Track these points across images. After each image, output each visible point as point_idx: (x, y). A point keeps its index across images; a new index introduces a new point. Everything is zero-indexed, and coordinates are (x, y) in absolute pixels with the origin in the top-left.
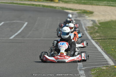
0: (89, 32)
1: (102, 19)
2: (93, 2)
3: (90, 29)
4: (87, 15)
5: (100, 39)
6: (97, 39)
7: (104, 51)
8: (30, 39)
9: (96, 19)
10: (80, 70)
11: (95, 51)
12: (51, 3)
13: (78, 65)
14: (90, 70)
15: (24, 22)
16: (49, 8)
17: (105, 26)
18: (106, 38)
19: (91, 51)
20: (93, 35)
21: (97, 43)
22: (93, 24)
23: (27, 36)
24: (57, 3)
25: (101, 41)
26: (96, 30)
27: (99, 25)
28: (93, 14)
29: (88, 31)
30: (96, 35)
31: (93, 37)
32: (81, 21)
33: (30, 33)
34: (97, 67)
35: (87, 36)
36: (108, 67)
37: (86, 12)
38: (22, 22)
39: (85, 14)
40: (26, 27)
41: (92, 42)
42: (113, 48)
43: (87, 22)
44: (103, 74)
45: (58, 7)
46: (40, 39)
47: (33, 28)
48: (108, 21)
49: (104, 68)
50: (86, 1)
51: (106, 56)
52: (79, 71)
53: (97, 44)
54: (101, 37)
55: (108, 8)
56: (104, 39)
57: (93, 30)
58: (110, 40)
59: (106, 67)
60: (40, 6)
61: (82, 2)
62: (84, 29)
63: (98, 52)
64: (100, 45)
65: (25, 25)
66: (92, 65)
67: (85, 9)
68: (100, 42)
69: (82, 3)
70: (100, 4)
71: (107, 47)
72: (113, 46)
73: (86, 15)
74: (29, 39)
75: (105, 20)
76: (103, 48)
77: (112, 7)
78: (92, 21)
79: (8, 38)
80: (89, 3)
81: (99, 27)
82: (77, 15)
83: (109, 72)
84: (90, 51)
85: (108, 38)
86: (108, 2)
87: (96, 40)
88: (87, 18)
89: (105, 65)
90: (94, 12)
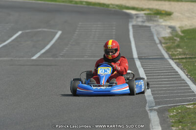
0: (165, 47)
1: (186, 25)
3: (167, 41)
4: (162, 18)
5: (183, 58)
6: (178, 59)
7: (190, 78)
8: (67, 59)
9: (176, 24)
10: (151, 110)
11: (175, 78)
13: (146, 103)
14: (166, 110)
15: (56, 31)
16: (98, 7)
17: (192, 35)
18: (193, 56)
19: (170, 78)
20: (172, 52)
21: (178, 65)
22: (171, 33)
23: (61, 54)
25: (184, 61)
26: (176, 43)
27: (182, 35)
28: (172, 16)
29: (163, 45)
30: (176, 52)
31: (171, 54)
32: (152, 28)
33: (67, 49)
34: (179, 105)
35: (162, 54)
37: (159, 13)
38: (53, 30)
39: (158, 16)
40: (59, 38)
41: (170, 64)
43: (161, 29)
44: (188, 117)
45: (113, 5)
46: (83, 59)
47: (72, 41)
49: (190, 106)
51: (193, 87)
52: (149, 111)
53: (179, 67)
54: (185, 54)
56: (190, 58)
57: (173, 43)
59: (194, 104)
60: (82, 4)
62: (157, 41)
63: (180, 80)
64: (184, 67)
65: (57, 36)
67: (157, 7)
68: (183, 62)
73: (160, 18)
74: (64, 59)
75: (191, 26)
76: (189, 72)
78: (170, 27)
79: (29, 59)
81: (181, 38)
82: (145, 18)
84: (168, 78)
87: (176, 59)
88: (161, 22)
89: (193, 101)
90: (173, 13)
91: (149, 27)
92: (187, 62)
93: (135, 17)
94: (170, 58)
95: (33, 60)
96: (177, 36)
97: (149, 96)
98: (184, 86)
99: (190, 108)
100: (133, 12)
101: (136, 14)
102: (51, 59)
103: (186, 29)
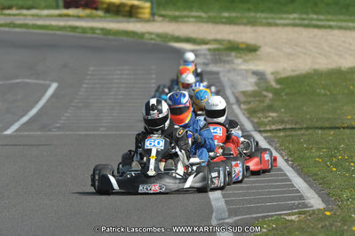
0: (245, 110)
1: (284, 69)
2: (258, 15)
3: (250, 99)
4: (240, 57)
5: (279, 130)
6: (271, 131)
7: (292, 166)
9: (266, 67)
12: (128, 22)
13: (212, 211)
15: (47, 82)
16: (125, 38)
17: (295, 88)
18: (297, 126)
20: (260, 118)
21: (270, 142)
22: (257, 84)
23: (58, 125)
24: (147, 21)
25: (282, 134)
26: (267, 102)
27: (278, 87)
28: (258, 53)
29: (242, 106)
30: (266, 118)
31: (257, 123)
32: (221, 75)
33: (67, 115)
34: (272, 216)
36: (304, 213)
37: (234, 48)
38: (42, 82)
39: (233, 54)
40: (53, 96)
42: (319, 157)
43: (239, 78)
45: (150, 33)
46: (96, 133)
47: (76, 101)
48: (304, 72)
49: (293, 218)
50: (234, 15)
51: (299, 182)
53: (271, 145)
54: (282, 122)
55: (305, 34)
56: (292, 129)
57: (260, 101)
58: (310, 131)
59: (300, 213)
61: (224, 17)
62: (232, 99)
64: (281, 146)
65: (50, 92)
66: (257, 210)
67: (231, 37)
68: (279, 137)
69: (224, 20)
70: (278, 21)
71: (301, 154)
72: (319, 149)
73: (237, 57)
75: (293, 71)
76: (289, 156)
77: (316, 31)
78: (255, 73)
80: (245, 21)
81: (276, 93)
82: (209, 57)
83: (310, 230)
85: (305, 126)
86: (304, 16)
87: (267, 131)
88: (239, 65)
89: (297, 207)
90: (260, 47)
91: (217, 73)
92: (286, 136)
94: (256, 130)
95: (7, 136)
96: (268, 89)
97: (217, 199)
99: (292, 221)
100: (187, 46)
102: (39, 133)
103: (283, 75)
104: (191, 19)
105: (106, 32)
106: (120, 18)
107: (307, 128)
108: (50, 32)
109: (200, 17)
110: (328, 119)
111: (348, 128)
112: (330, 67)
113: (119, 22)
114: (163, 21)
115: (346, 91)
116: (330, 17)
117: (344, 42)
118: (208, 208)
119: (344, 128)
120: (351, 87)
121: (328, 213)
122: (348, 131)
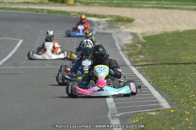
0: (127, 54)
1: (148, 31)
2: (133, 2)
3: (129, 48)
4: (124, 25)
5: (145, 65)
6: (140, 65)
7: (152, 85)
8: (28, 67)
9: (138, 31)
10: (113, 118)
12: (61, 6)
14: (129, 117)
15: (18, 39)
16: (60, 15)
17: (154, 42)
18: (155, 63)
20: (134, 59)
22: (133, 40)
23: (23, 63)
24: (72, 5)
25: (146, 67)
26: (138, 50)
27: (144, 41)
28: (133, 23)
29: (125, 52)
30: (138, 58)
31: (133, 61)
32: (113, 35)
34: (141, 112)
35: (124, 61)
36: (159, 111)
37: (120, 20)
38: (14, 39)
39: (120, 23)
40: (20, 47)
41: (132, 71)
42: (167, 80)
43: (123, 36)
44: (151, 124)
45: (74, 12)
46: (44, 67)
48: (159, 33)
49: (153, 113)
50: (120, 2)
51: (156, 94)
52: (111, 119)
53: (141, 73)
54: (147, 61)
55: (159, 12)
56: (152, 64)
57: (134, 49)
58: (162, 66)
59: (157, 111)
61: (115, 3)
62: (119, 48)
64: (146, 74)
65: (19, 44)
66: (133, 109)
67: (118, 14)
68: (145, 69)
69: (114, 5)
70: (144, 5)
71: (157, 78)
72: (167, 76)
73: (121, 25)
74: (26, 67)
75: (153, 32)
76: (151, 79)
77: (165, 11)
78: (132, 34)
80: (126, 5)
81: (144, 44)
82: (106, 25)
83: (162, 120)
85: (159, 63)
86: (159, 2)
87: (138, 66)
88: (123, 29)
89: (155, 107)
90: (134, 19)
91: (111, 34)
92: (149, 69)
93: (96, 25)
94: (132, 65)
96: (139, 42)
97: (111, 103)
98: (147, 93)
99: (152, 115)
100: (94, 19)
101: (97, 22)
102: (13, 67)
103: (147, 35)
104: (96, 4)
105: (50, 11)
106: (57, 4)
107: (161, 64)
108: (19, 12)
109: (101, 3)
110: (172, 59)
111: (183, 64)
112: (173, 30)
113: (56, 6)
114: (81, 5)
115: (182, 43)
116: (173, 3)
117: (181, 16)
118: (106, 108)
119: (181, 64)
120: (185, 42)
121: (172, 111)
122: (183, 66)
